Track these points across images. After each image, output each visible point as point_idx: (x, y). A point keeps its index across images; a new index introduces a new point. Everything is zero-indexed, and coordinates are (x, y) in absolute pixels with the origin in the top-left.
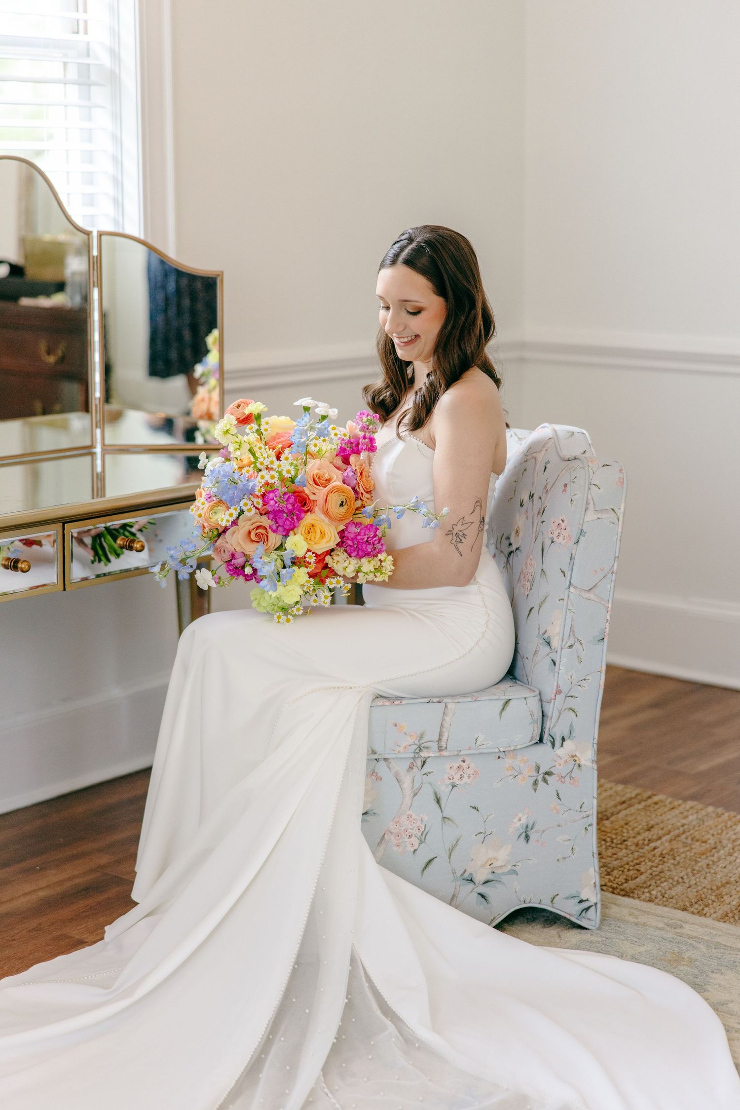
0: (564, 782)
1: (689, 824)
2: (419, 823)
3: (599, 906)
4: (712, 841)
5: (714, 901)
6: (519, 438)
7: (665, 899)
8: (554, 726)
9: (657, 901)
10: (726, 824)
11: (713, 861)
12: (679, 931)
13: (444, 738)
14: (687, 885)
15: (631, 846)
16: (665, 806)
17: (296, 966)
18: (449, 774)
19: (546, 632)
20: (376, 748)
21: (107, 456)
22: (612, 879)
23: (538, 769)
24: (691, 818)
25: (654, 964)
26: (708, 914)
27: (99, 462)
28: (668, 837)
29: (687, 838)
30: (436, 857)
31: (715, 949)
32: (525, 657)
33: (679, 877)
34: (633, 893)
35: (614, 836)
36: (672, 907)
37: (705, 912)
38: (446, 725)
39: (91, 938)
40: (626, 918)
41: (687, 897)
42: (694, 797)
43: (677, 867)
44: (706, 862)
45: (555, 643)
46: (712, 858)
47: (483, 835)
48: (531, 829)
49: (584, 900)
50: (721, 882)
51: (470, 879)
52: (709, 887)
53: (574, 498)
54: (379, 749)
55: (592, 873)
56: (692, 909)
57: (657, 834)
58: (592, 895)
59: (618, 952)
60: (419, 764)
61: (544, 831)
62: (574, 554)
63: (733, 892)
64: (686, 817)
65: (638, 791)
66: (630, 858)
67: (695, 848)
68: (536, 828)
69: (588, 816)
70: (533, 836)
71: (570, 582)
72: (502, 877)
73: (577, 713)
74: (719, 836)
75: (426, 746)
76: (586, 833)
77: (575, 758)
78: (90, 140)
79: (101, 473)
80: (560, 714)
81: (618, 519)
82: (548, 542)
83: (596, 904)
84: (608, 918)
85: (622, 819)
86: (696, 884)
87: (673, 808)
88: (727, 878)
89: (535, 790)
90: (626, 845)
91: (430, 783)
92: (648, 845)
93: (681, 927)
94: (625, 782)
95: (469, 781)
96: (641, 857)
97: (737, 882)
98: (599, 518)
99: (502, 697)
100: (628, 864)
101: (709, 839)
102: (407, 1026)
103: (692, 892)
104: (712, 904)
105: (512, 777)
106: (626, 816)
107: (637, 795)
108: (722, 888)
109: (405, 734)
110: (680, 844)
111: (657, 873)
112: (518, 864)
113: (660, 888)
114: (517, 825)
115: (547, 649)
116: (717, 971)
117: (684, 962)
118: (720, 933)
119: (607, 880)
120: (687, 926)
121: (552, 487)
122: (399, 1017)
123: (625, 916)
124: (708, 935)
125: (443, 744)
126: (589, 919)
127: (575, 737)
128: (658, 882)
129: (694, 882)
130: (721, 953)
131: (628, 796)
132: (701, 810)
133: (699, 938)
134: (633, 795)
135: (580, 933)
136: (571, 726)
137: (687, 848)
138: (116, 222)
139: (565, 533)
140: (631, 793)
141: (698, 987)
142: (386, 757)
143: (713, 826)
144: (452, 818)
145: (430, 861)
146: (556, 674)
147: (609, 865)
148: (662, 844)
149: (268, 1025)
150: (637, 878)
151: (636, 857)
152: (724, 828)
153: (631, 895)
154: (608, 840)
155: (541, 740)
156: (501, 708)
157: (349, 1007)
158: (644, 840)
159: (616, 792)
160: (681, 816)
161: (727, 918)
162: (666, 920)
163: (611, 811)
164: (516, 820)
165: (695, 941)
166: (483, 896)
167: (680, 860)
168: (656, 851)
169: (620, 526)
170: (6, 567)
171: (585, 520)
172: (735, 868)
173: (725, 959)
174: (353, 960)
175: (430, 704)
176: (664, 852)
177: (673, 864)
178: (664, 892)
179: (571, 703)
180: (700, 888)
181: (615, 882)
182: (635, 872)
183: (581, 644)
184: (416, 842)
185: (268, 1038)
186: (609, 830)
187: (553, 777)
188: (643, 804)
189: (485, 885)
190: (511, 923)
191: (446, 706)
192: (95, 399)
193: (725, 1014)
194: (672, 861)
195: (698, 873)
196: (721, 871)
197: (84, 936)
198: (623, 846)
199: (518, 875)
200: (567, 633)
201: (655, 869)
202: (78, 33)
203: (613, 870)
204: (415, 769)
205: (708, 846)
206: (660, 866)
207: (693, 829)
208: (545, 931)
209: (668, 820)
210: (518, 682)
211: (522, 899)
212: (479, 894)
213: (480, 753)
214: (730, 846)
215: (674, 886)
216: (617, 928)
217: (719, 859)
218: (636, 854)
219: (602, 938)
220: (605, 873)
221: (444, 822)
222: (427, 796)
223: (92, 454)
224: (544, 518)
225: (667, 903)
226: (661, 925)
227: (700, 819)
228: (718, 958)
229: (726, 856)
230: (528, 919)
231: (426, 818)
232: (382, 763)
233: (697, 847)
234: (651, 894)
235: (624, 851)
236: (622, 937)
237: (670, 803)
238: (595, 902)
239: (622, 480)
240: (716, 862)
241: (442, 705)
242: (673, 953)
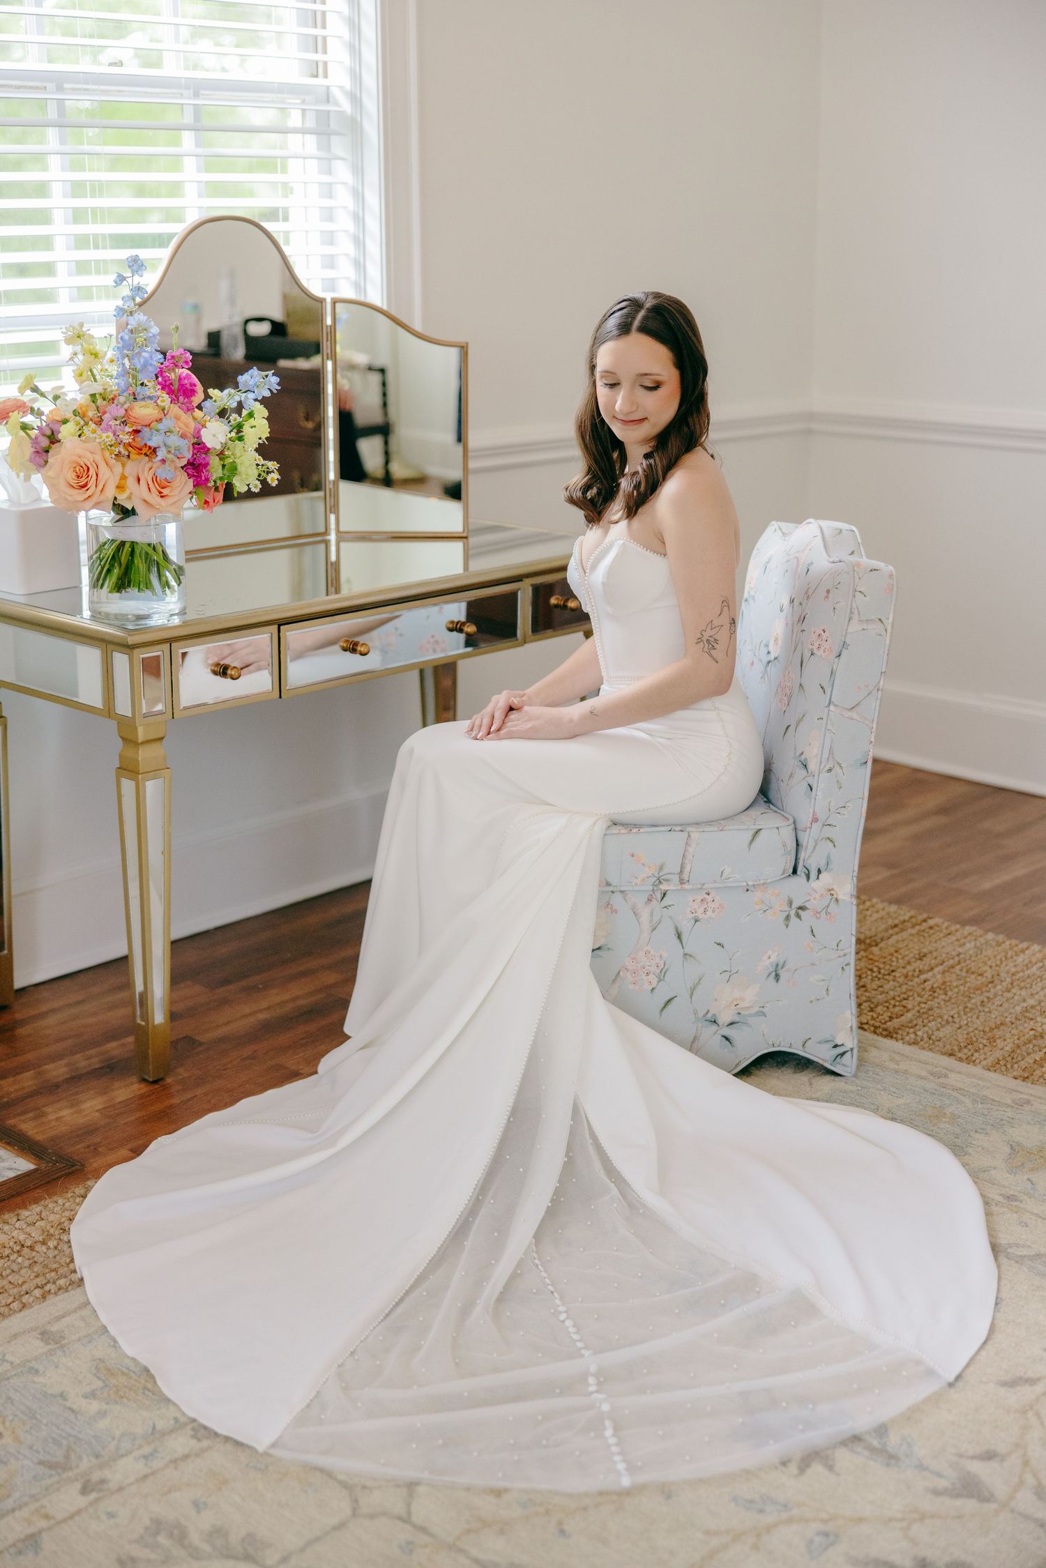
0: (819, 918)
1: (965, 954)
2: (658, 960)
3: (855, 1051)
4: (989, 974)
5: (986, 1046)
6: (783, 533)
7: (931, 1042)
8: (809, 857)
9: (922, 1043)
10: (1007, 953)
11: (988, 998)
12: (942, 1081)
13: (687, 870)
14: (957, 1026)
15: (900, 977)
16: (941, 931)
17: (512, 1119)
18: (691, 907)
19: (803, 753)
20: (610, 880)
21: (342, 545)
22: (875, 1016)
23: (790, 903)
24: (968, 945)
25: (911, 1119)
26: (977, 1061)
27: (333, 549)
28: (941, 968)
29: (961, 970)
30: (676, 997)
31: (982, 1103)
32: (780, 779)
33: (949, 1016)
34: (897, 1033)
35: (882, 966)
36: (939, 1051)
37: (974, 1058)
38: (689, 856)
39: (306, 1070)
40: (886, 1063)
41: (956, 1040)
42: (975, 921)
43: (948, 1004)
44: (981, 998)
45: (812, 766)
46: (988, 994)
47: (727, 974)
48: (782, 968)
49: (839, 1044)
50: (995, 1023)
51: (713, 1020)
52: (981, 1028)
53: (837, 606)
54: (614, 882)
55: (849, 1016)
56: (960, 1055)
57: (930, 964)
58: (848, 1039)
59: (873, 1104)
60: (659, 896)
61: (796, 970)
62: (835, 668)
63: (1008, 1035)
64: (964, 944)
65: (912, 913)
66: (896, 991)
67: (970, 982)
68: (787, 967)
69: (845, 955)
70: (782, 973)
71: (830, 700)
72: (748, 1018)
73: (836, 844)
74: (998, 968)
75: (666, 878)
76: (842, 973)
77: (832, 892)
78: (330, 196)
79: (336, 562)
80: (816, 844)
81: (886, 630)
82: (807, 654)
83: (852, 1049)
84: (866, 1064)
85: (892, 946)
86: (967, 1024)
87: (949, 934)
88: (1002, 1018)
89: (787, 926)
90: (895, 976)
91: (670, 917)
92: (918, 976)
93: (946, 1076)
94: (898, 901)
95: (713, 915)
96: (910, 990)
97: (1012, 1024)
98: (864, 629)
99: (753, 827)
100: (894, 999)
101: (986, 971)
102: (632, 1189)
103: (962, 1034)
104: (983, 1049)
105: (761, 912)
106: (898, 941)
107: (911, 917)
108: (996, 1030)
109: (643, 865)
110: (954, 976)
111: (925, 1010)
112: (767, 1005)
113: (926, 1029)
114: (766, 963)
115: (804, 772)
116: (981, 1131)
117: (946, 1118)
118: (989, 1085)
119: (869, 1018)
120: (952, 1076)
121: (814, 592)
122: (623, 1178)
123: (885, 1062)
124: (975, 1086)
125: (685, 876)
126: (844, 1065)
127: (832, 869)
128: (926, 1021)
129: (965, 1023)
130: (988, 1109)
131: (901, 918)
132: (981, 936)
133: (965, 1090)
134: (906, 918)
135: (834, 1080)
136: (828, 857)
137: (961, 982)
138: (357, 286)
139: (826, 645)
140: (905, 914)
141: (958, 1150)
142: (622, 889)
143: (992, 957)
144: (694, 955)
145: (669, 1001)
146: (813, 800)
147: (873, 1000)
148: (934, 976)
149: (476, 1185)
150: (902, 1015)
151: (904, 990)
152: (1003, 959)
153: (895, 1036)
154: (875, 969)
155: (795, 872)
156: (750, 838)
157: (569, 1166)
158: (914, 971)
159: (888, 914)
160: (956, 943)
161: (998, 1066)
162: (930, 1068)
163: (880, 936)
164: (765, 958)
165: (961, 1094)
166: (727, 1039)
167: (953, 995)
168: (926, 984)
169: (888, 638)
170: (215, 673)
171: (849, 631)
172: (1012, 1006)
173: (991, 1116)
174: (576, 1111)
175: (672, 833)
176: (935, 986)
177: (944, 1000)
178: (930, 1033)
179: (828, 832)
180: (971, 1029)
181: (878, 1020)
182: (902, 1008)
183: (841, 768)
184: (654, 980)
185: (477, 1199)
186: (876, 958)
187: (807, 912)
188: (917, 928)
189: (730, 1027)
190: (759, 1066)
191: (689, 836)
192: (330, 481)
193: (986, 1183)
194: (943, 997)
195: (970, 1012)
196: (996, 1010)
197: (300, 1067)
198: (891, 978)
199: (766, 1016)
200: (826, 755)
201: (923, 1005)
202: (317, 76)
203: (877, 1006)
204: (654, 902)
205: (984, 979)
206: (929, 1003)
207: (970, 959)
208: (795, 1077)
209: (943, 947)
210: (772, 807)
211: (770, 1043)
212: (723, 1036)
213: (726, 887)
214: (1008, 980)
215: (943, 1026)
216: (874, 1076)
217: (996, 995)
218: (904, 987)
219: (857, 1086)
220: (869, 1009)
221: (686, 958)
222: (667, 930)
223: (327, 543)
224: (804, 627)
225: (933, 1046)
226: (924, 1073)
227: (978, 948)
228: (983, 1114)
229: (1003, 992)
230: (777, 1062)
231: (665, 955)
232: (618, 897)
233: (973, 981)
234: (916, 1035)
235: (891, 983)
236: (879, 1086)
237: (947, 928)
238: (852, 1047)
239: (891, 587)
240: (992, 999)
241: (685, 835)
242: (935, 1107)
